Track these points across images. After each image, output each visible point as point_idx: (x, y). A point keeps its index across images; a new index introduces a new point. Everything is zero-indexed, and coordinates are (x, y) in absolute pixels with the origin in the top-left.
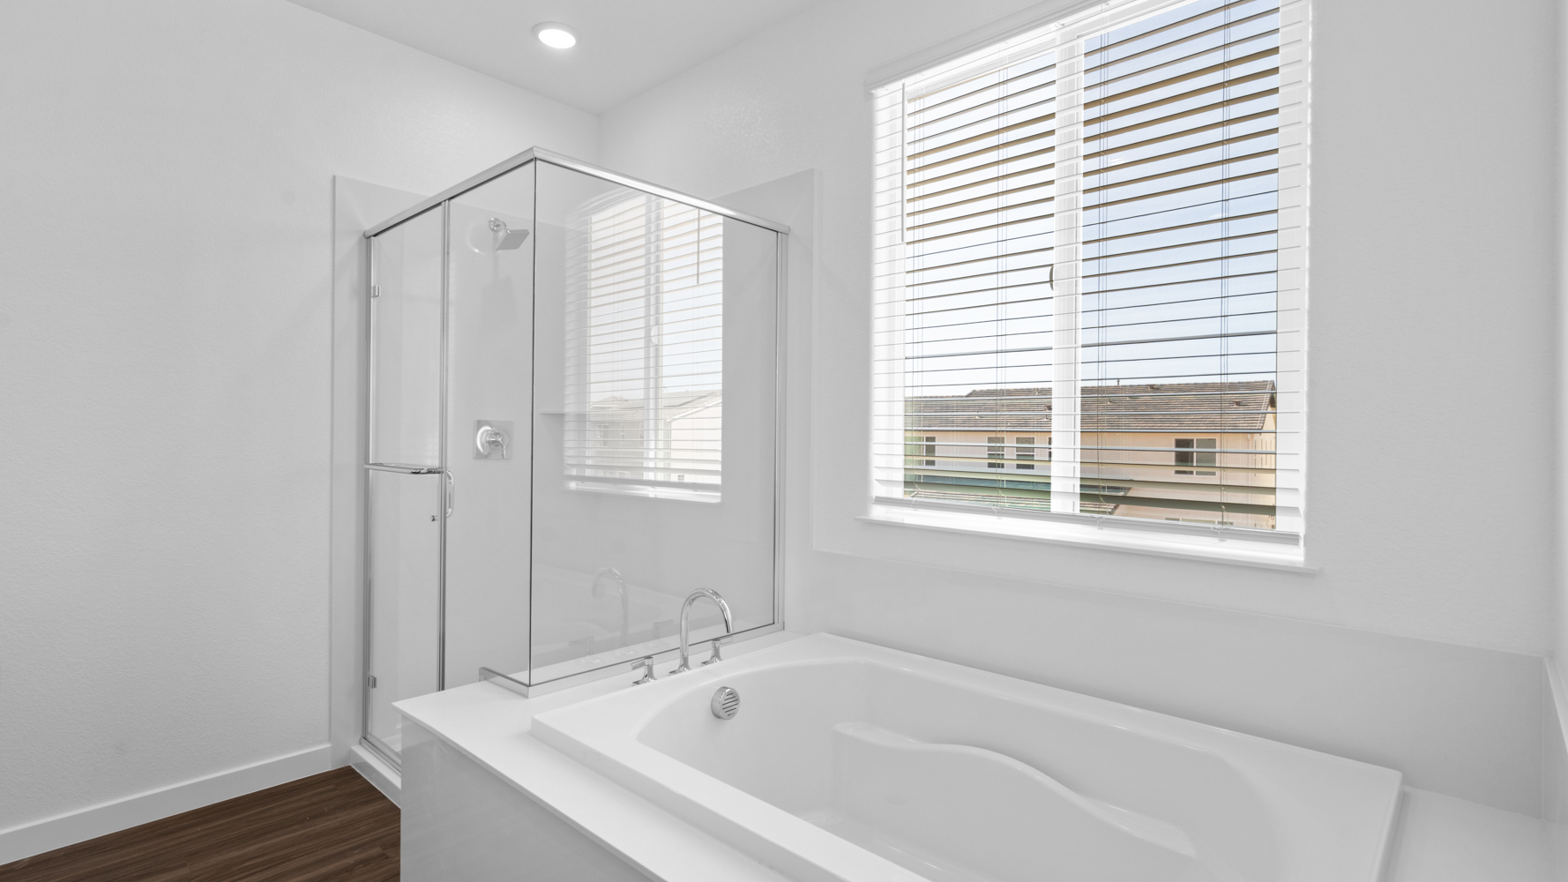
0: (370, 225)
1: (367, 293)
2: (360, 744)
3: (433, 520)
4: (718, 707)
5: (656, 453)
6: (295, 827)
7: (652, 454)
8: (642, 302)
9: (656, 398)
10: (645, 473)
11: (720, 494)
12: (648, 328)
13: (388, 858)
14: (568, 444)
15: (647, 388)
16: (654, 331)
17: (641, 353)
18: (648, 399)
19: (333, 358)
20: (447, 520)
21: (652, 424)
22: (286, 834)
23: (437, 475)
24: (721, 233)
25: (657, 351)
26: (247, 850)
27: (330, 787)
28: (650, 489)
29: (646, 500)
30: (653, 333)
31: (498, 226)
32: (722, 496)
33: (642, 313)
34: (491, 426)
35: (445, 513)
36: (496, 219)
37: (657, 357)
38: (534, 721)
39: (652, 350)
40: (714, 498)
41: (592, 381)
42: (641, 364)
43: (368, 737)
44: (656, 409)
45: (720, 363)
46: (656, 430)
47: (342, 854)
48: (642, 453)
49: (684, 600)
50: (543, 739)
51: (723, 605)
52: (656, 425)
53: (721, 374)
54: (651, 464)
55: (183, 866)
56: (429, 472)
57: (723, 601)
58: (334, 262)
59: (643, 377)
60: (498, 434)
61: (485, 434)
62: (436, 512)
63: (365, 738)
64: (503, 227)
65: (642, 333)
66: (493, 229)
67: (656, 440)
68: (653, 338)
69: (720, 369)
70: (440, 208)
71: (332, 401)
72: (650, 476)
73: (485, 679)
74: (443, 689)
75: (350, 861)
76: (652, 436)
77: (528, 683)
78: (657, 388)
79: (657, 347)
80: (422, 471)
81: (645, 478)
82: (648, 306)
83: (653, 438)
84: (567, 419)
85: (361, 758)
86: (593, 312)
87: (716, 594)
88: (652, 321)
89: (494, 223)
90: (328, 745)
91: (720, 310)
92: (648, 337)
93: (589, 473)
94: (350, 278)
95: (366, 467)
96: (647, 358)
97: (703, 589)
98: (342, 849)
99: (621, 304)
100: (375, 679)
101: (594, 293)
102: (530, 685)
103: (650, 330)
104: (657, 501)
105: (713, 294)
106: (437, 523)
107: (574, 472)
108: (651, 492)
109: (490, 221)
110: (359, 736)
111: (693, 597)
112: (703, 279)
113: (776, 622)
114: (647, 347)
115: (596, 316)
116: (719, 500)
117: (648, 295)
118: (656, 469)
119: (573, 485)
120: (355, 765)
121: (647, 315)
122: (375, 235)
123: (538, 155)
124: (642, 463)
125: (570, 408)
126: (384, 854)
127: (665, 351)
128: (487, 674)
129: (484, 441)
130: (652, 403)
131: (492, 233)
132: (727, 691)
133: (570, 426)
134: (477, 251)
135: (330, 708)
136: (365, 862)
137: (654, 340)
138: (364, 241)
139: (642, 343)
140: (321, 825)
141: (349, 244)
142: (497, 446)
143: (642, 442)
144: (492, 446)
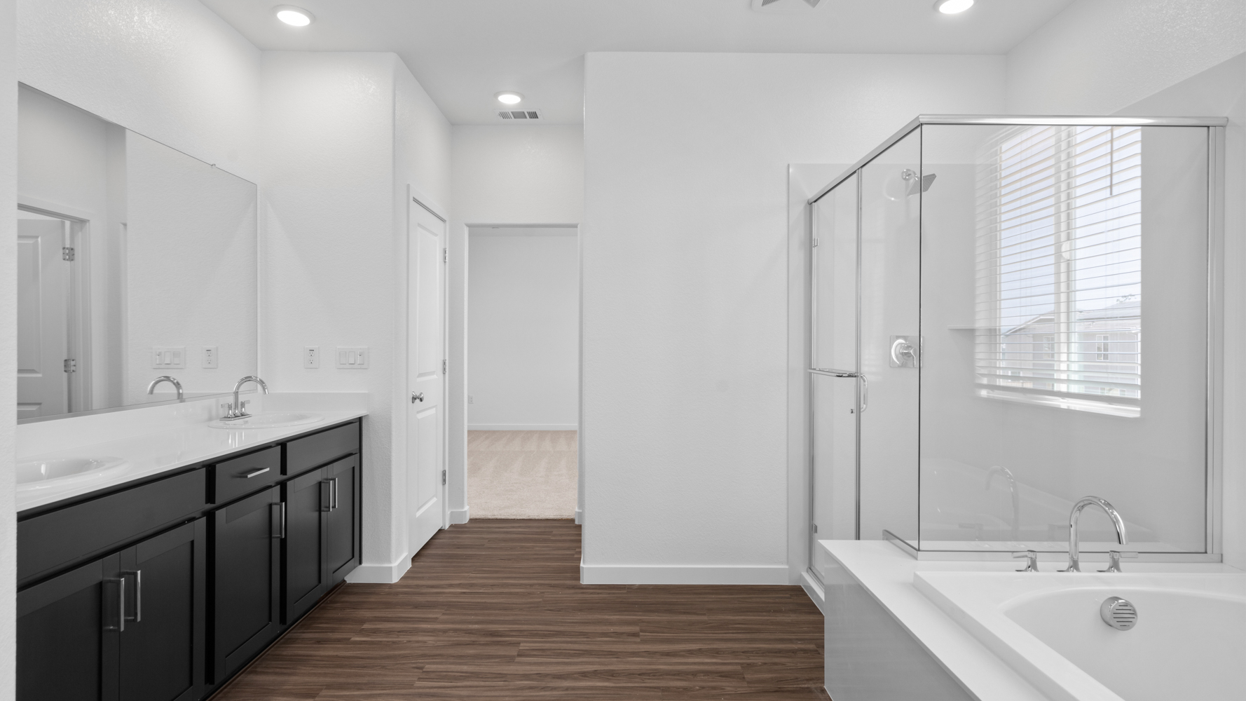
0: (811, 195)
1: (810, 244)
2: (807, 572)
3: (852, 412)
4: (1108, 615)
5: (1068, 365)
6: (764, 614)
7: (1063, 367)
8: (1052, 220)
9: (1068, 312)
10: (1055, 385)
11: (1139, 409)
12: (1058, 245)
13: (819, 654)
14: (979, 356)
15: (1058, 303)
16: (1065, 247)
17: (1052, 269)
18: (1059, 313)
19: (788, 293)
20: (862, 414)
21: (1063, 338)
22: (759, 616)
23: (854, 379)
24: (1140, 139)
25: (1068, 265)
26: (737, 618)
27: (787, 595)
28: (1060, 399)
29: (1057, 410)
30: (1063, 249)
31: (909, 175)
32: (1142, 412)
33: (1052, 230)
34: (906, 340)
35: (860, 409)
36: (908, 170)
37: (1068, 272)
38: (916, 575)
39: (1063, 267)
40: (1133, 412)
41: (1002, 298)
42: (1052, 279)
43: (812, 568)
44: (1068, 323)
45: (1139, 274)
46: (1068, 343)
47: (790, 641)
48: (1053, 365)
49: (1074, 504)
50: (921, 590)
51: (1115, 517)
52: (1068, 338)
53: (1140, 285)
54: (1064, 376)
55: (704, 614)
56: (849, 376)
57: (1115, 513)
58: (788, 226)
59: (1053, 292)
60: (910, 347)
61: (899, 346)
62: (854, 407)
63: (810, 569)
64: (913, 175)
65: (1052, 250)
66: (905, 179)
67: (1068, 353)
68: (1064, 254)
69: (1139, 279)
70: (855, 175)
71: (788, 324)
72: (1063, 388)
73: (887, 539)
74: (859, 539)
75: (795, 646)
76: (1064, 348)
77: (917, 548)
78: (1068, 302)
79: (1068, 262)
80: (844, 375)
81: (1056, 389)
82: (1058, 223)
83: (1066, 351)
84: (977, 334)
85: (808, 583)
86: (1004, 234)
87: (1108, 505)
88: (1063, 236)
89: (906, 172)
90: (787, 567)
91: (1138, 218)
92: (1058, 253)
93: (1002, 382)
94: (799, 234)
95: (810, 370)
96: (1058, 273)
97: (1096, 497)
98: (791, 637)
99: (1029, 224)
100: (816, 527)
101: (1004, 217)
102: (919, 550)
103: (1061, 246)
104: (1069, 412)
105: (1131, 202)
106: (854, 415)
107: (985, 381)
108: (1064, 404)
109: (903, 172)
110: (806, 567)
111: (1082, 504)
112: (1116, 190)
113: (1209, 550)
114: (1057, 263)
115: (1006, 237)
116: (1138, 415)
117: (1058, 213)
118: (1068, 381)
119: (984, 393)
120: (804, 586)
121: (1058, 232)
122: (815, 201)
123: (922, 120)
124: (1053, 375)
125: (981, 323)
126: (817, 651)
127: (1079, 265)
128: (889, 535)
129: (898, 352)
130: (1063, 317)
131: (904, 182)
132: (1120, 601)
133: (981, 340)
134: (893, 199)
135: (788, 541)
136: (805, 651)
137: (1066, 256)
138: (808, 206)
139: (1052, 260)
140: (780, 618)
141: (799, 210)
142: (909, 357)
143: (1053, 355)
144: (905, 357)
